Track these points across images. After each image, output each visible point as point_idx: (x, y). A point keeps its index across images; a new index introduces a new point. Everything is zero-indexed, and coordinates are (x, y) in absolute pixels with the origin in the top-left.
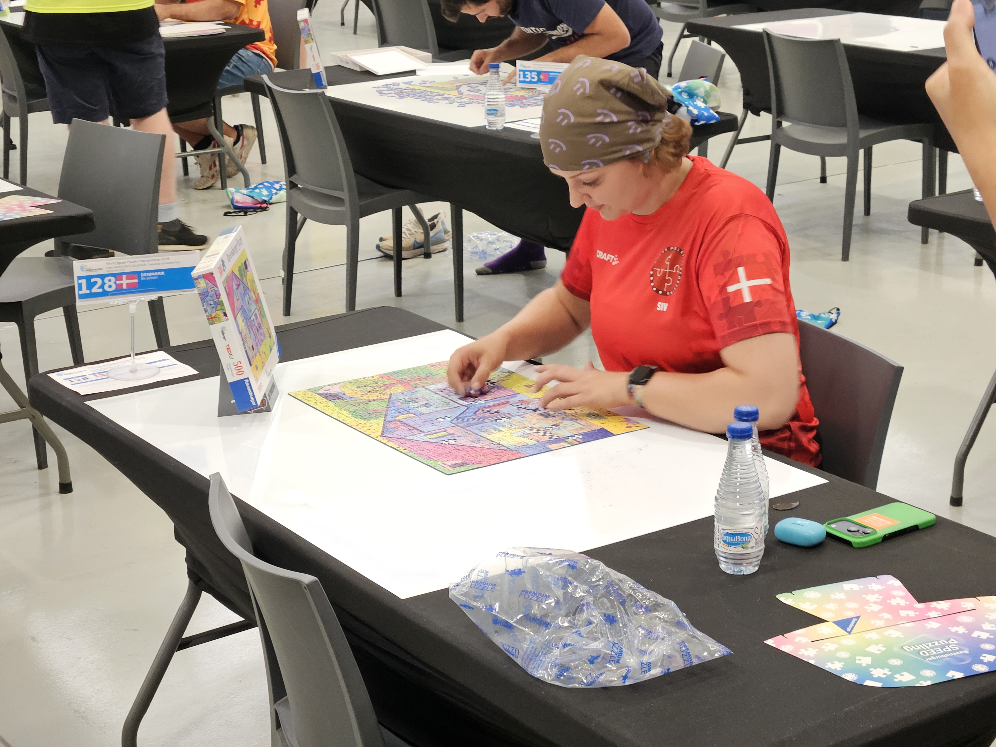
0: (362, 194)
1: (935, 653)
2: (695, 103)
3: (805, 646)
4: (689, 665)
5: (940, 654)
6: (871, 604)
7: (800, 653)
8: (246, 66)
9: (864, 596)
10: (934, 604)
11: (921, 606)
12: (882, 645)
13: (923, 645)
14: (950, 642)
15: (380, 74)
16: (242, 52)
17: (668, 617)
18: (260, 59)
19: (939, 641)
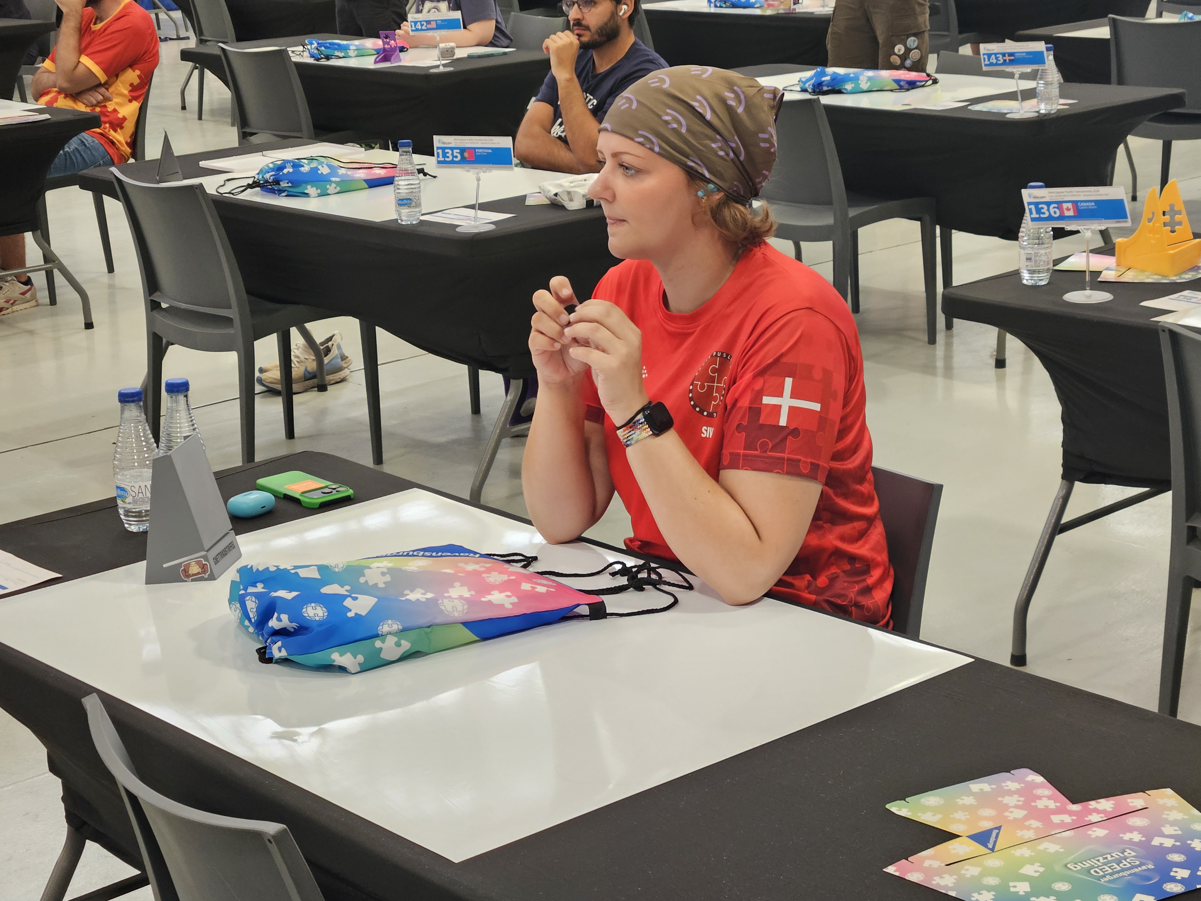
1: (1110, 871)
3: (939, 873)
5: (1118, 872)
6: (1011, 810)
7: (934, 882)
9: (1000, 799)
10: (1093, 804)
11: (1076, 807)
12: (1039, 864)
13: (1093, 860)
14: (1126, 854)
19: (1112, 854)
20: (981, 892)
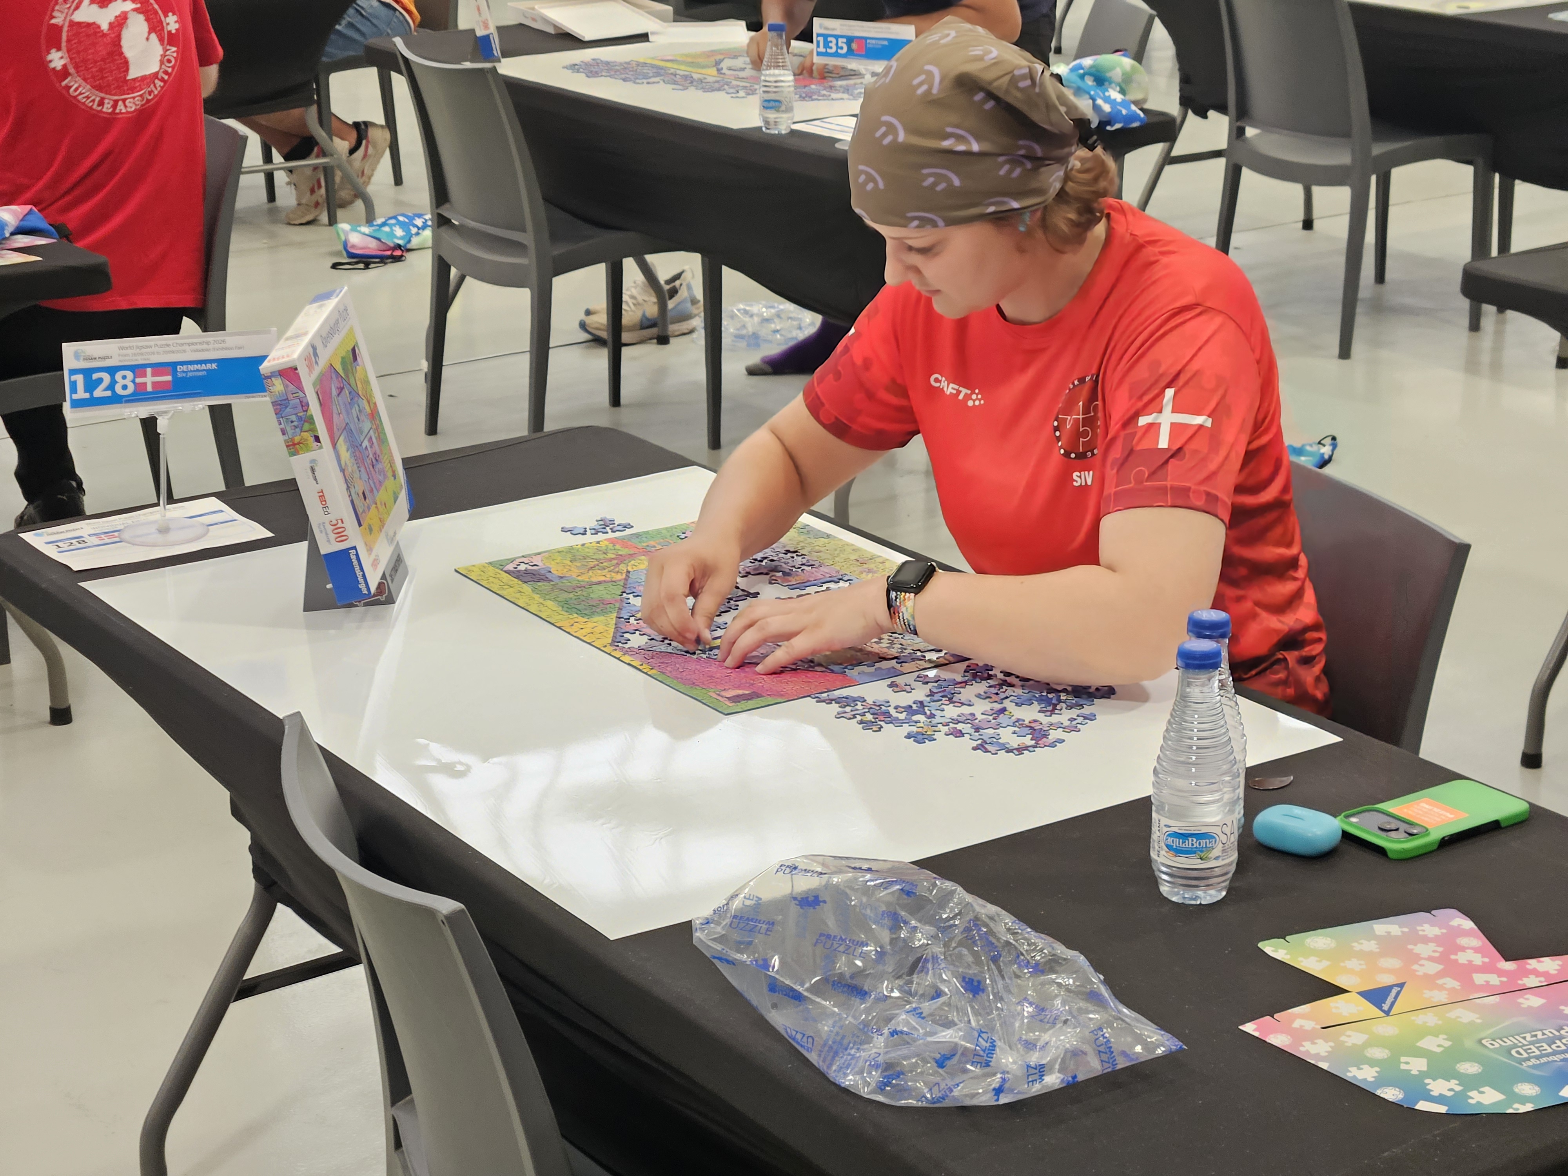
0: (555, 237)
1: (1538, 1053)
2: (1107, 94)
3: (1311, 1036)
4: (1109, 1070)
5: (1548, 1055)
6: (1422, 962)
7: (1302, 1049)
8: (368, 23)
9: (1410, 947)
10: (1533, 963)
11: (1509, 966)
12: (1445, 1037)
13: (1517, 1037)
14: (1563, 1032)
15: (587, 39)
17: (1074, 982)
18: (391, 12)
19: (1544, 1031)
20: (1362, 1067)
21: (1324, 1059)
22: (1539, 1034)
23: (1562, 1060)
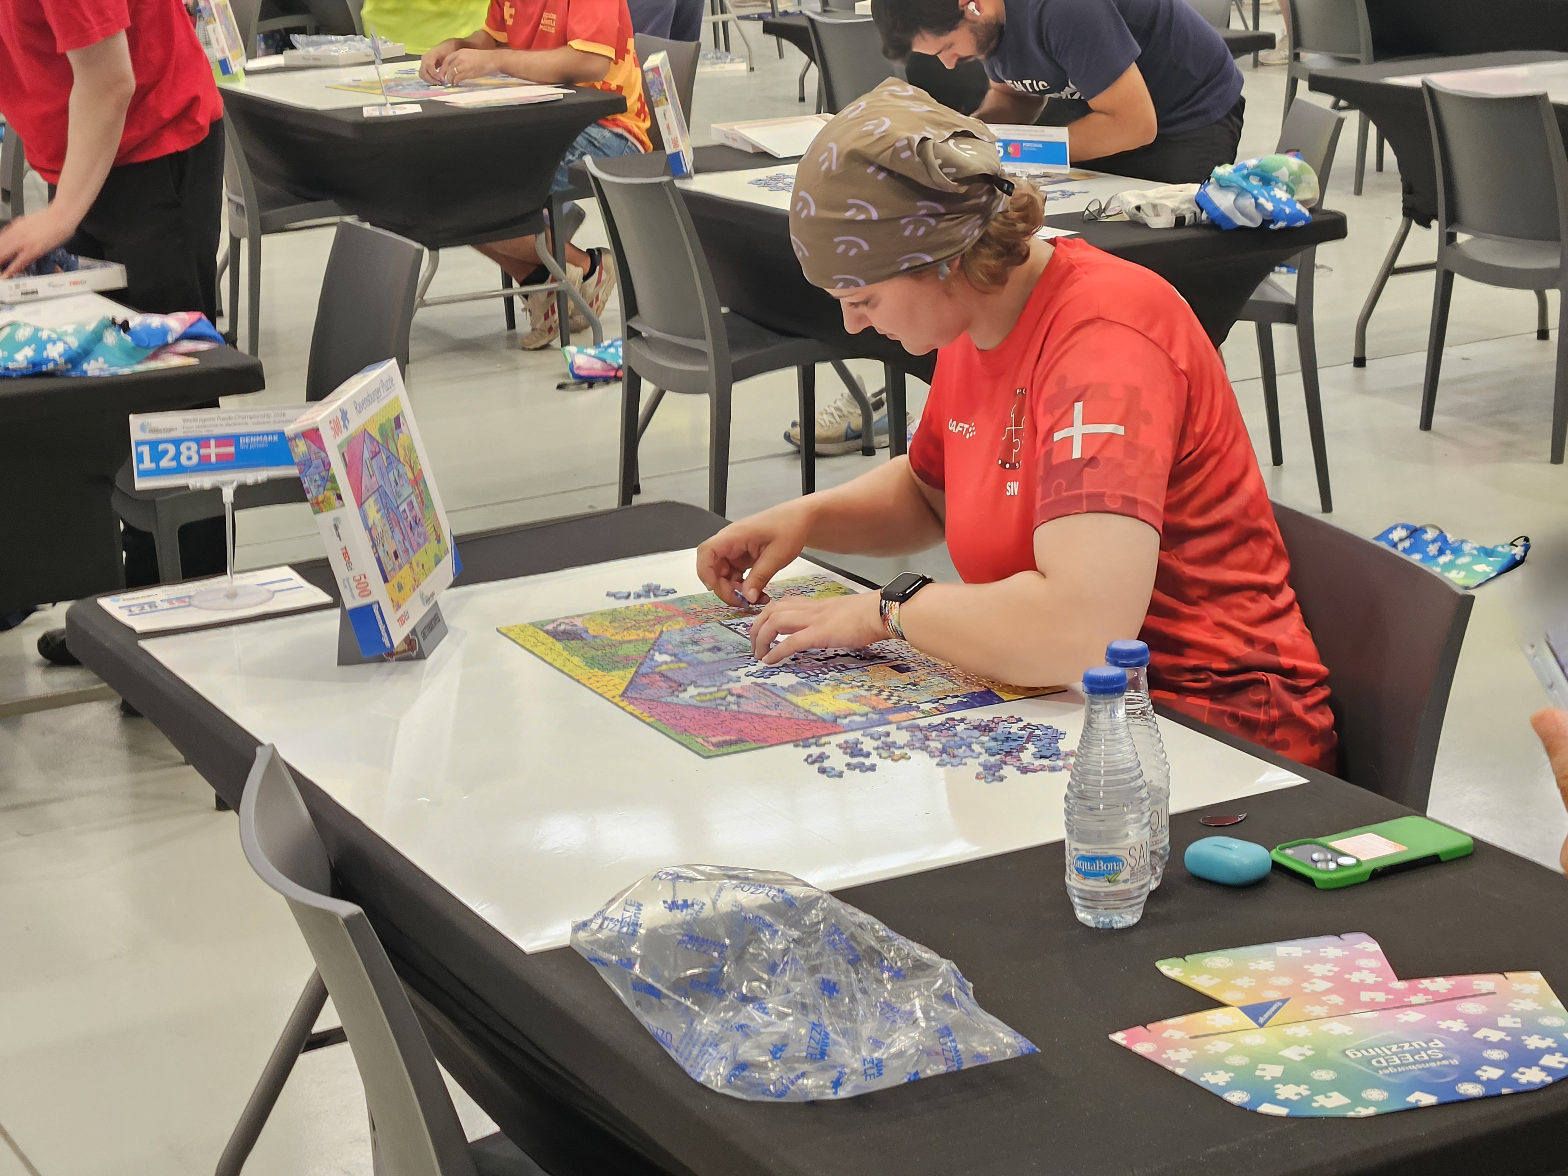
0: (735, 345)
1: (1398, 1062)
2: (1272, 193)
4: (955, 1069)
6: (1314, 980)
7: (1163, 1056)
10: (1426, 983)
11: (1401, 985)
12: (1310, 1047)
13: (1383, 1048)
14: (1431, 1044)
15: (781, 157)
16: (593, 131)
18: (624, 142)
20: (1217, 1073)
21: (1181, 1065)
22: (1407, 1046)
23: (1419, 1069)
